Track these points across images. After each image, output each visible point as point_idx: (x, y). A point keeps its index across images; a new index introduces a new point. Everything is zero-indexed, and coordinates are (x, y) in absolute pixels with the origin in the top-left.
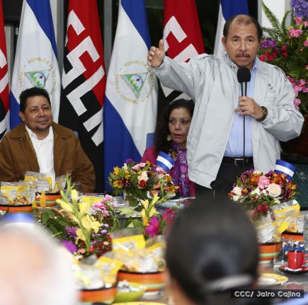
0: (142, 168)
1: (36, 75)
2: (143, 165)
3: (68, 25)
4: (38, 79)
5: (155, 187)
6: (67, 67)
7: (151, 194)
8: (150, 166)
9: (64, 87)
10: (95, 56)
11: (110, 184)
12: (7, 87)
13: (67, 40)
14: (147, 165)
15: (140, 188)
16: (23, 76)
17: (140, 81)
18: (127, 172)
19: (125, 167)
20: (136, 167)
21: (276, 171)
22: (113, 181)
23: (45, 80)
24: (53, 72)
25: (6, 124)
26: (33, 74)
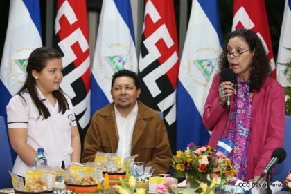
1: (115, 59)
3: (146, 14)
4: (117, 63)
9: (141, 71)
10: (170, 43)
12: (89, 71)
13: (144, 27)
16: (103, 60)
17: (211, 66)
23: (123, 64)
24: (131, 57)
25: (87, 103)
26: (111, 58)
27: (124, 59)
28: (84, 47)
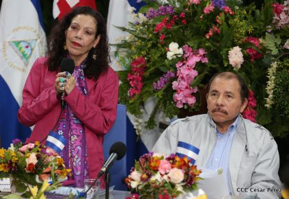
0: (30, 150)
2: (32, 145)
5: (45, 170)
7: (40, 178)
8: (40, 147)
14: (36, 146)
15: (28, 172)
18: (14, 154)
19: (12, 148)
20: (24, 148)
21: (178, 154)
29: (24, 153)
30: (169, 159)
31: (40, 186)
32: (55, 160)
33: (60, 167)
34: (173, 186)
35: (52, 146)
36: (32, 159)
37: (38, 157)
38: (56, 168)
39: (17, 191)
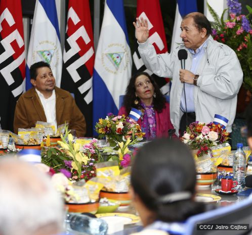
0: (119, 120)
1: (45, 53)
2: (120, 117)
3: (68, 18)
4: (46, 56)
5: (129, 133)
6: (67, 47)
7: (126, 138)
8: (125, 118)
9: (65, 62)
10: (87, 40)
11: (96, 130)
12: (24, 62)
13: (67, 28)
14: (122, 117)
15: (117, 133)
16: (36, 54)
17: (119, 58)
18: (108, 122)
19: (107, 118)
20: (115, 119)
21: (214, 123)
22: (99, 128)
23: (51, 57)
24: (57, 51)
25: (23, 88)
26: (42, 52)
27: (52, 53)
28: (21, 43)
29: (115, 122)
30: (208, 125)
31: (125, 143)
32: (135, 127)
33: (138, 131)
34: (211, 142)
35: (133, 117)
36: (120, 125)
37: (124, 124)
38: (136, 131)
39: (111, 146)
